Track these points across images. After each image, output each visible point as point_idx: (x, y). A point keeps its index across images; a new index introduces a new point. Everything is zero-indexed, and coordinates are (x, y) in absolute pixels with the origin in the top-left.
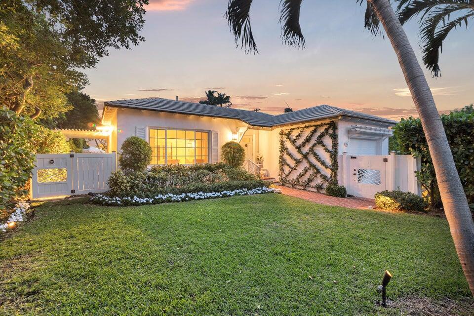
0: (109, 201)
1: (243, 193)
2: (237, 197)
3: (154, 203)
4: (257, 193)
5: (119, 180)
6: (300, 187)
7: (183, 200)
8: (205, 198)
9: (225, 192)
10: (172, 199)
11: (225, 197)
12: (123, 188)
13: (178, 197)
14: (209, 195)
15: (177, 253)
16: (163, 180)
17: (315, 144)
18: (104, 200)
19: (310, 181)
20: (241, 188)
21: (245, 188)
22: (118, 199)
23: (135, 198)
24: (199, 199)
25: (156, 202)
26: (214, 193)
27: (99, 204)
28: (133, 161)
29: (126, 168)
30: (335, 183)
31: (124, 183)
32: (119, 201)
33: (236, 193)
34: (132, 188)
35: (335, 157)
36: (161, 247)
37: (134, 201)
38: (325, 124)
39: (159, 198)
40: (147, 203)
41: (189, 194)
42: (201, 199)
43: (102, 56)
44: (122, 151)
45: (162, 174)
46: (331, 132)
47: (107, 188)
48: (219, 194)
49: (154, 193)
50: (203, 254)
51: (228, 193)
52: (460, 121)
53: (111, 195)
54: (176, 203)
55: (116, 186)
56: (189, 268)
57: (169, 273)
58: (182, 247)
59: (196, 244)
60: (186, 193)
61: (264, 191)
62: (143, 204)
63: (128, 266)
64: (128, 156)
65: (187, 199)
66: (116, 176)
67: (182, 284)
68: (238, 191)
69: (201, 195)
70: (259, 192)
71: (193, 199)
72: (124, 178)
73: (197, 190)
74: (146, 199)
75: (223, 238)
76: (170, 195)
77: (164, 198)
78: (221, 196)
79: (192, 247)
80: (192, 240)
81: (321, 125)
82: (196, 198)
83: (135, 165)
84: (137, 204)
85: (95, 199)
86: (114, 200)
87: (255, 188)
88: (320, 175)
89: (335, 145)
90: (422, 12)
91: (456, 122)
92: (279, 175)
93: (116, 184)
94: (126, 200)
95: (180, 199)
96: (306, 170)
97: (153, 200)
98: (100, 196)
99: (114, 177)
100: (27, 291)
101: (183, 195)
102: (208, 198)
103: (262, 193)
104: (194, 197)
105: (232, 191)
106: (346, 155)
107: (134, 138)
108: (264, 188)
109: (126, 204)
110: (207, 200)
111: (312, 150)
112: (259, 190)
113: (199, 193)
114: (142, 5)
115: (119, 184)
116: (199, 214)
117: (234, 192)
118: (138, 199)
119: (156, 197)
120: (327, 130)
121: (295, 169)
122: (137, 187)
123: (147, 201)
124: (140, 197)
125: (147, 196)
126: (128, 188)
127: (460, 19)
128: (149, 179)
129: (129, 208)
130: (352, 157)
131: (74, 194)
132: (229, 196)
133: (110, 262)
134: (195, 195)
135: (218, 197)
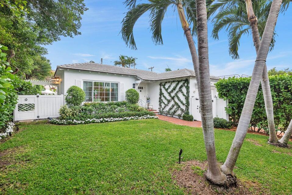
0: (59, 122)
1: (136, 119)
2: (132, 120)
3: (85, 123)
4: (144, 119)
5: (66, 111)
6: (170, 116)
7: (101, 122)
8: (114, 121)
9: (125, 117)
10: (95, 121)
11: (125, 120)
12: (68, 115)
13: (99, 120)
14: (116, 119)
15: (95, 146)
16: (91, 111)
17: (178, 91)
18: (57, 122)
19: (175, 112)
20: (135, 116)
21: (137, 115)
22: (65, 121)
23: (75, 120)
24: (111, 121)
25: (86, 123)
26: (119, 118)
27: (54, 124)
28: (74, 100)
29: (69, 104)
30: (188, 113)
31: (68, 112)
32: (65, 122)
33: (132, 118)
34: (73, 115)
35: (188, 99)
36: (87, 143)
37: (74, 122)
38: (183, 80)
39: (88, 121)
40: (81, 123)
41: (105, 119)
42: (112, 121)
43: (56, 41)
44: (67, 94)
45: (90, 107)
46: (186, 85)
47: (58, 115)
48: (122, 119)
49: (86, 118)
50: (107, 146)
51: (127, 118)
52: (244, 82)
53: (60, 119)
54: (97, 123)
55: (64, 114)
56: (100, 151)
57: (90, 153)
58: (97, 143)
59: (105, 142)
60: (103, 118)
61: (148, 117)
62: (79, 124)
63: (71, 151)
64: (71, 97)
65: (104, 121)
66: (64, 108)
67: (95, 157)
68: (133, 117)
69: (112, 119)
70: (145, 118)
71: (107, 121)
72: (68, 110)
73: (110, 116)
74: (80, 121)
75: (118, 140)
76: (94, 119)
77: (91, 120)
78: (123, 120)
79: (103, 143)
80: (103, 140)
81: (181, 81)
82: (109, 121)
83: (75, 102)
84: (75, 124)
85: (51, 121)
86: (62, 122)
87: (143, 116)
88: (180, 108)
89: (188, 92)
90: (228, 25)
91: (242, 82)
92: (159, 109)
93: (64, 113)
94: (69, 122)
95: (100, 122)
96: (173, 106)
97: (84, 121)
98: (54, 119)
99: (63, 109)
100: (25, 159)
101: (102, 119)
102: (116, 121)
103: (147, 118)
104: (108, 120)
105: (130, 117)
106: (194, 98)
107: (74, 87)
108: (148, 116)
109: (69, 124)
110: (115, 122)
111: (176, 94)
112: (145, 117)
113: (111, 118)
114: (79, 15)
115: (65, 113)
116: (109, 129)
117: (130, 118)
118: (76, 121)
119: (86, 120)
120: (184, 84)
121: (167, 105)
122: (76, 114)
123: (81, 122)
124: (77, 120)
125: (81, 120)
126: (71, 115)
127: (245, 30)
128: (82, 110)
129: (71, 126)
130: (196, 99)
131: (39, 118)
132: (128, 120)
133: (62, 149)
134: (108, 119)
135: (121, 120)
